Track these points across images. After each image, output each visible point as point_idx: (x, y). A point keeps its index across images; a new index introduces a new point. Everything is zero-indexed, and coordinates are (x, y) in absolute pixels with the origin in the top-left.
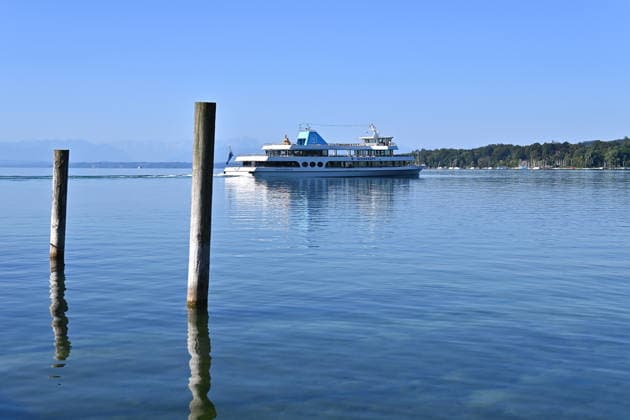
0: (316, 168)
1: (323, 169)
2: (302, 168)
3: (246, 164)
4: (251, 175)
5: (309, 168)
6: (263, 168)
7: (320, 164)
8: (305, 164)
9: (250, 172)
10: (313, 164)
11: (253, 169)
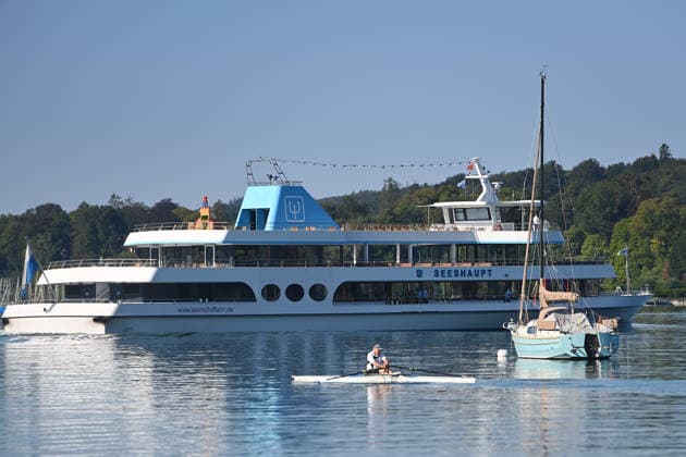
0: (306, 304)
1: (327, 305)
2: (261, 305)
3: (77, 292)
4: (100, 329)
5: (283, 304)
6: (136, 304)
7: (318, 292)
8: (271, 292)
9: (98, 319)
10: (295, 292)
11: (108, 309)
